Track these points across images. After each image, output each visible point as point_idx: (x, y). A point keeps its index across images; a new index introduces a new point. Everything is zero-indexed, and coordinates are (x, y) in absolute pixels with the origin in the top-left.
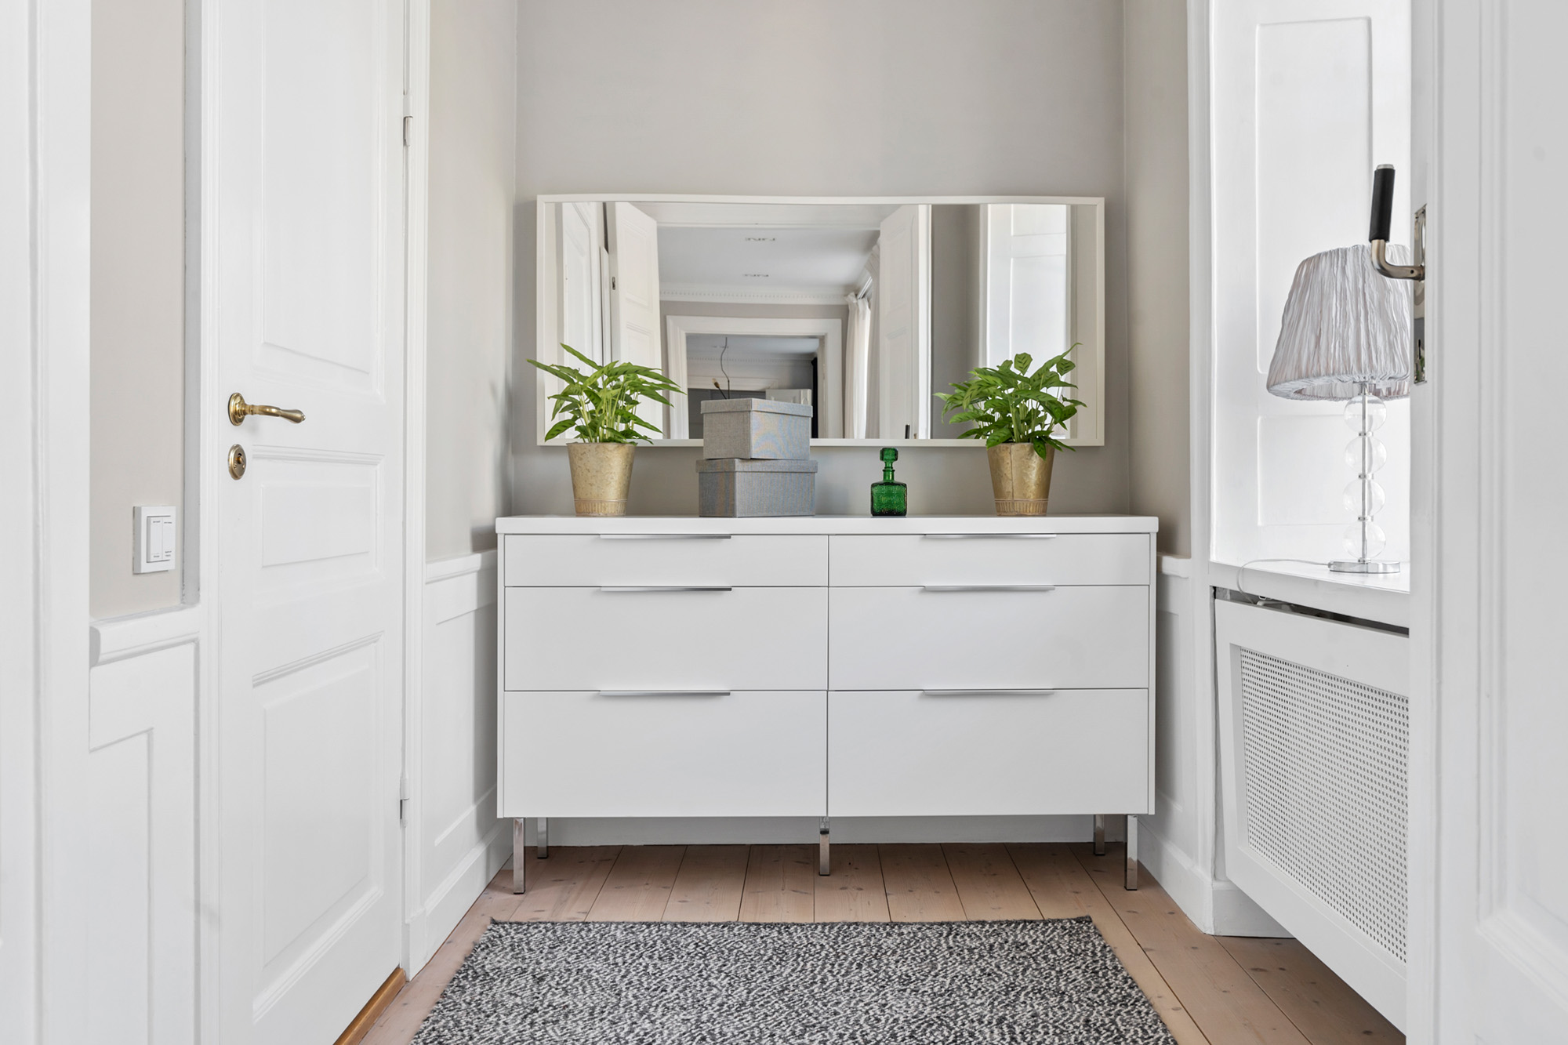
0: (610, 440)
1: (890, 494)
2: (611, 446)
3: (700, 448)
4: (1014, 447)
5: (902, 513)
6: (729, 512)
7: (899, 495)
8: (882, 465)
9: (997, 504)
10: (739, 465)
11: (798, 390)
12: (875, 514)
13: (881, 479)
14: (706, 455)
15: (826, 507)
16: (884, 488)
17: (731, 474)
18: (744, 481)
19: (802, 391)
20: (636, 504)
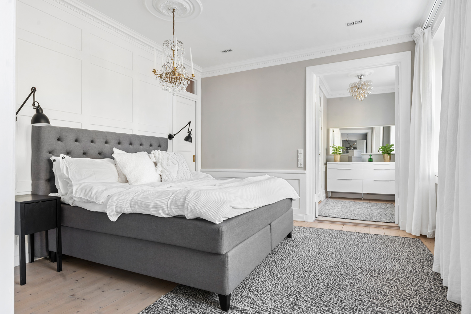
0: (338, 154)
1: (370, 160)
2: (339, 155)
3: (348, 155)
4: (386, 155)
5: (372, 162)
6: (352, 161)
7: (372, 160)
8: (370, 156)
9: (384, 160)
10: (353, 157)
11: (363, 141)
12: (369, 162)
13: (369, 158)
14: (349, 156)
15: (363, 161)
16: (370, 159)
17: (352, 157)
18: (353, 158)
19: (364, 141)
20: (341, 161)
